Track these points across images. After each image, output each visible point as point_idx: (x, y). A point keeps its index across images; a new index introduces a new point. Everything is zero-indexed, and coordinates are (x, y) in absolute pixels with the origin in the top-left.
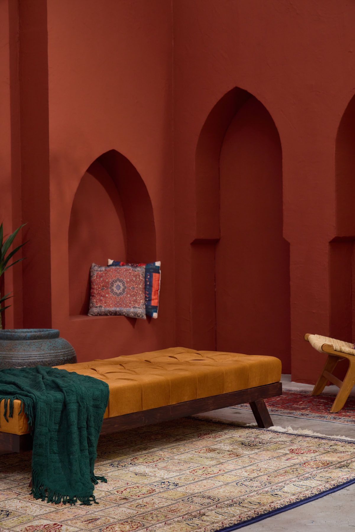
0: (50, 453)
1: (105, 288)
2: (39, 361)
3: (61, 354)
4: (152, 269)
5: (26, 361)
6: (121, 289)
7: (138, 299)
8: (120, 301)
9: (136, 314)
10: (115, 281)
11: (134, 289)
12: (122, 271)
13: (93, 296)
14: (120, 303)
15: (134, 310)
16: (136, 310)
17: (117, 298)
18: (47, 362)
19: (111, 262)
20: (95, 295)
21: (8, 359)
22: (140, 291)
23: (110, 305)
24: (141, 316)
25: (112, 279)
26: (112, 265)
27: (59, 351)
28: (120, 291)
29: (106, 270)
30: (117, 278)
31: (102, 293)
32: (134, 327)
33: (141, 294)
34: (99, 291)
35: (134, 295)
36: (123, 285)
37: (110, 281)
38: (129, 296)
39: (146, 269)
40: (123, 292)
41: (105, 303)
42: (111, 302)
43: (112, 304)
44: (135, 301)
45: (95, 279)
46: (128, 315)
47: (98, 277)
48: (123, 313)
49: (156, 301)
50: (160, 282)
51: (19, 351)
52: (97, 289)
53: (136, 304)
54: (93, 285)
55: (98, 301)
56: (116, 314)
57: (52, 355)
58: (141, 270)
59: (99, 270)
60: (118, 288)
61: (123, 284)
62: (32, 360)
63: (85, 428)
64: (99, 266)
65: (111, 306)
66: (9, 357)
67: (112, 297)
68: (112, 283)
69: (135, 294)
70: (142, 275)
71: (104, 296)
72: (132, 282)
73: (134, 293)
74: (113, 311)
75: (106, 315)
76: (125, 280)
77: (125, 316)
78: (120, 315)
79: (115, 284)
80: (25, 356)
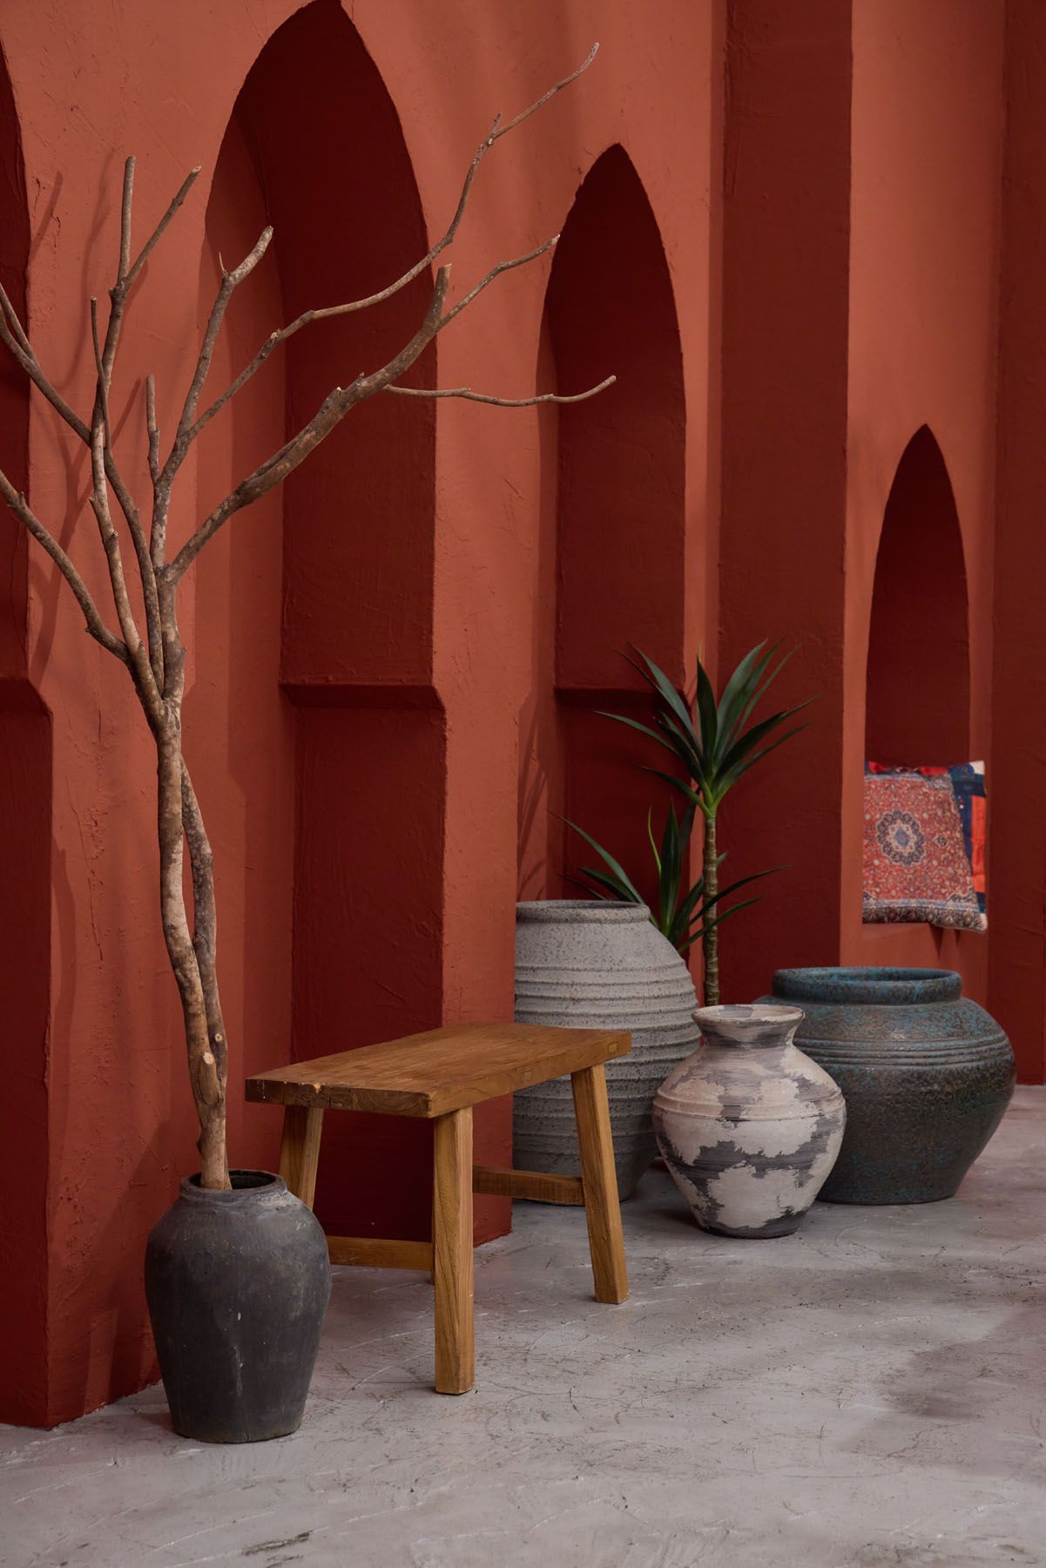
4: (966, 782)
5: (938, 1067)
6: (912, 843)
7: (960, 871)
8: (916, 879)
9: (959, 917)
10: (889, 819)
11: (944, 844)
12: (905, 790)
14: (917, 884)
15: (957, 906)
16: (961, 906)
17: (906, 871)
18: (986, 1067)
22: (959, 849)
23: (889, 891)
24: (973, 924)
25: (881, 814)
28: (908, 850)
30: (893, 810)
32: (939, 955)
35: (949, 863)
36: (915, 832)
37: (877, 820)
38: (935, 863)
39: (953, 782)
40: (917, 853)
41: (876, 884)
42: (891, 881)
43: (894, 887)
44: (954, 879)
46: (940, 921)
48: (926, 915)
49: (982, 878)
50: (986, 823)
53: (957, 888)
56: (907, 917)
58: (942, 784)
60: (901, 838)
61: (912, 827)
65: (893, 893)
67: (891, 866)
68: (882, 824)
69: (950, 857)
70: (952, 800)
71: (868, 865)
72: (935, 824)
73: (946, 854)
74: (900, 908)
75: (880, 920)
76: (916, 815)
77: (930, 922)
78: (918, 920)
79: (893, 829)
80: (934, 1053)
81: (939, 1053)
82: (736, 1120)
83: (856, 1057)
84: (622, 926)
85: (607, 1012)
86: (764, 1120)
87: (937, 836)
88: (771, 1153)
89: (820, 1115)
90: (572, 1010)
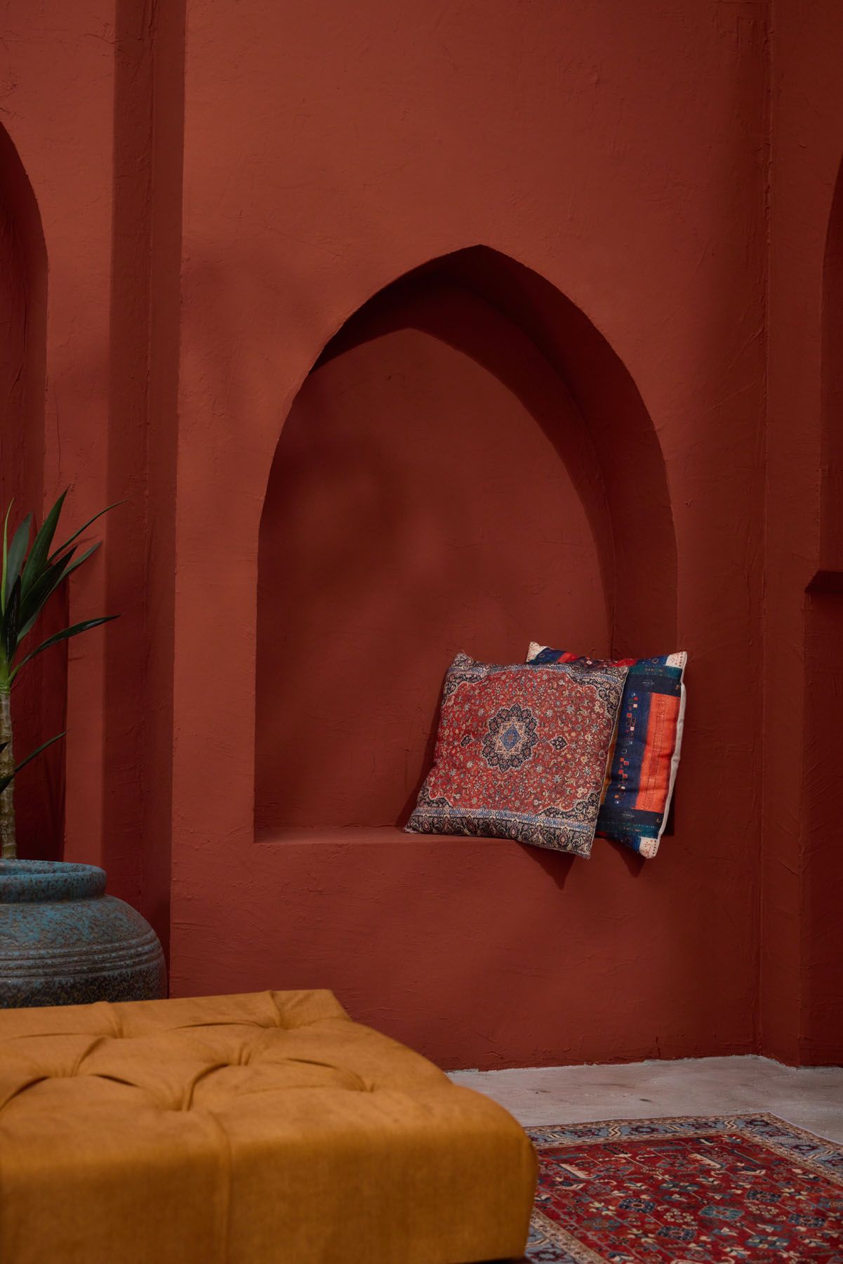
1: (472, 740)
4: (650, 677)
6: (519, 745)
7: (572, 781)
8: (506, 787)
9: (552, 835)
10: (505, 715)
11: (561, 747)
12: (537, 682)
13: (435, 765)
14: (506, 792)
15: (550, 822)
16: (556, 823)
17: (499, 777)
19: (535, 650)
20: (438, 761)
22: (584, 754)
23: (470, 800)
24: (572, 845)
25: (497, 708)
26: (538, 661)
27: (17, 953)
28: (513, 751)
29: (488, 677)
30: (512, 706)
31: (459, 754)
33: (587, 764)
34: (452, 748)
35: (559, 769)
36: (529, 731)
37: (490, 716)
38: (539, 769)
39: (629, 678)
40: (521, 757)
41: (459, 790)
42: (477, 787)
43: (478, 795)
44: (559, 790)
45: (449, 708)
46: (526, 838)
47: (460, 699)
48: (509, 830)
49: (658, 795)
50: (679, 726)
52: (450, 739)
53: (558, 801)
54: (443, 726)
55: (439, 782)
56: (486, 830)
58: (605, 680)
59: (469, 674)
60: (509, 739)
61: (528, 726)
64: (474, 662)
65: (474, 801)
67: (485, 770)
68: (495, 721)
69: (564, 764)
70: (608, 697)
71: (461, 767)
72: (560, 723)
73: (560, 759)
74: (480, 819)
75: (458, 832)
76: (538, 712)
77: (515, 839)
78: (500, 835)
79: (504, 728)
87: (555, 738)
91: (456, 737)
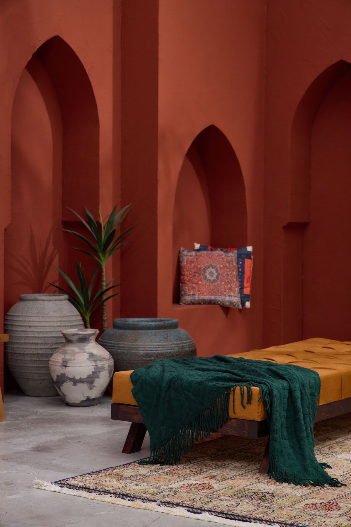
0: (282, 440)
1: (197, 275)
2: (168, 352)
3: (187, 345)
4: (243, 254)
5: (154, 352)
6: (215, 276)
7: (233, 286)
9: (231, 303)
10: (207, 267)
11: (228, 276)
12: (215, 257)
13: (184, 283)
14: (215, 290)
15: (230, 299)
16: (232, 299)
17: (211, 286)
18: (174, 352)
19: (197, 246)
20: (186, 282)
21: (134, 350)
22: (234, 278)
23: (203, 293)
24: (236, 305)
25: (204, 265)
26: (201, 249)
27: (185, 342)
28: (213, 278)
29: (196, 255)
30: (209, 264)
31: (194, 280)
32: (227, 317)
33: (236, 281)
34: (190, 278)
35: (229, 283)
36: (217, 272)
37: (202, 267)
38: (223, 283)
39: (238, 254)
40: (216, 280)
41: (199, 291)
42: (205, 289)
43: (206, 292)
44: (230, 289)
45: (185, 265)
46: (223, 304)
47: (189, 262)
48: (218, 302)
49: (249, 289)
50: (252, 269)
51: (145, 341)
52: (188, 275)
53: (231, 292)
54: (183, 271)
55: (190, 288)
56: (210, 302)
57: (179, 346)
58: (233, 255)
59: (189, 254)
60: (211, 274)
61: (216, 270)
62: (160, 351)
63: (308, 415)
64: (188, 250)
65: (205, 294)
66: (135, 348)
67: (206, 284)
68: (204, 269)
69: (230, 281)
70: (235, 260)
71: (197, 284)
72: (225, 269)
73: (228, 280)
74: (208, 299)
75: (200, 304)
76: (218, 266)
77: (219, 304)
78: (215, 304)
79: (208, 271)
80: (152, 347)
81: (154, 347)
82: (66, 366)
83: (125, 347)
84: (52, 302)
85: (40, 330)
86: (75, 366)
87: (225, 273)
88: (77, 378)
89: (96, 365)
90: (28, 330)
91: (190, 274)
